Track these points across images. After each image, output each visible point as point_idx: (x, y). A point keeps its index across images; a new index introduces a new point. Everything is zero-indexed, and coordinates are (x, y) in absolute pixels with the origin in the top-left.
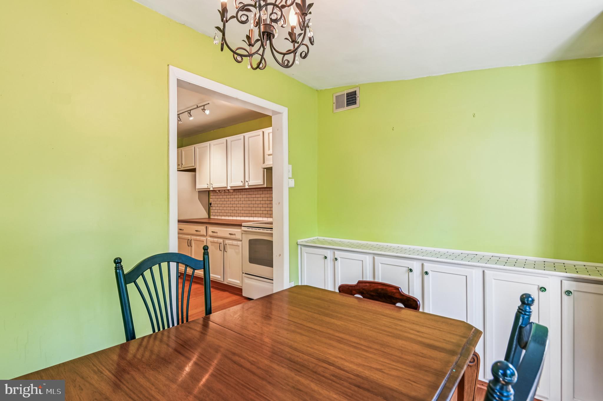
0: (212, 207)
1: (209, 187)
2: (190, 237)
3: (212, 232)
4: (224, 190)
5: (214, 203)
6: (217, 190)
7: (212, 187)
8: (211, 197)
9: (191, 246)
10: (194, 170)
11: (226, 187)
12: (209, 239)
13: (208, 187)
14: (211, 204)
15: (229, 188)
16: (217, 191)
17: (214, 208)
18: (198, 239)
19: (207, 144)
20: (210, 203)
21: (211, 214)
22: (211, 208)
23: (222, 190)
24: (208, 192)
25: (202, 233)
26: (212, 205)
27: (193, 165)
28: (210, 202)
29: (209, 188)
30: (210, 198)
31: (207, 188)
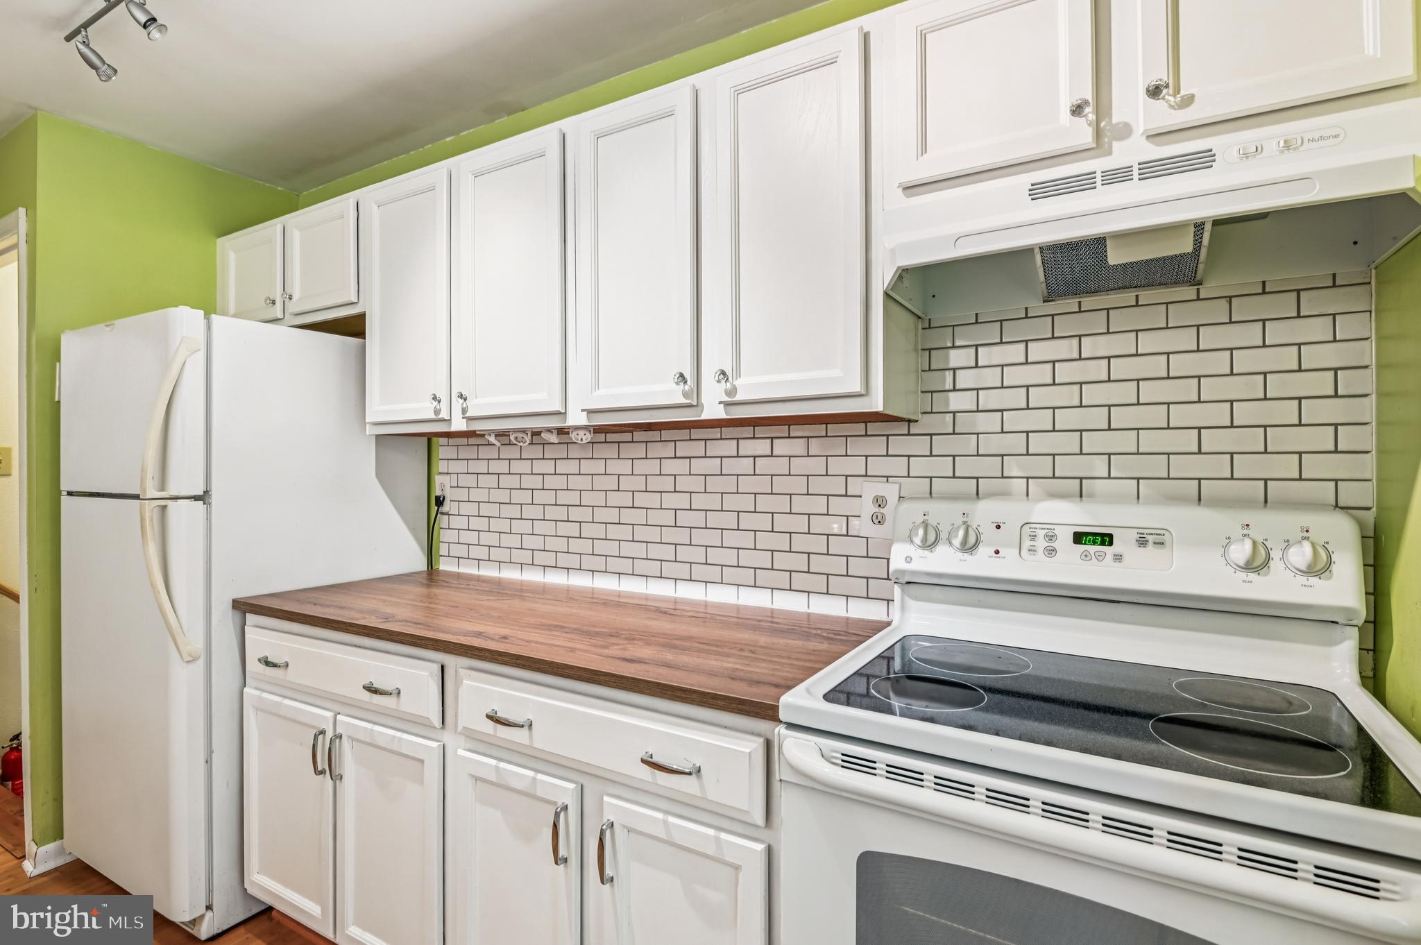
0: (447, 514)
1: (444, 414)
2: (329, 714)
3: (493, 718)
4: (536, 433)
5: (462, 494)
6: (490, 432)
7: (464, 411)
8: (442, 466)
9: (336, 772)
10: (353, 327)
11: (558, 413)
12: (460, 752)
13: (437, 412)
14: (440, 502)
15: (576, 418)
16: (492, 439)
17: (457, 522)
18: (381, 743)
19: (436, 173)
20: (437, 498)
21: (443, 549)
22: (443, 521)
23: (524, 431)
24: (425, 439)
25: (406, 704)
26: (445, 508)
27: (345, 300)
28: (438, 493)
29: (443, 420)
30: (434, 470)
31: (433, 416)
